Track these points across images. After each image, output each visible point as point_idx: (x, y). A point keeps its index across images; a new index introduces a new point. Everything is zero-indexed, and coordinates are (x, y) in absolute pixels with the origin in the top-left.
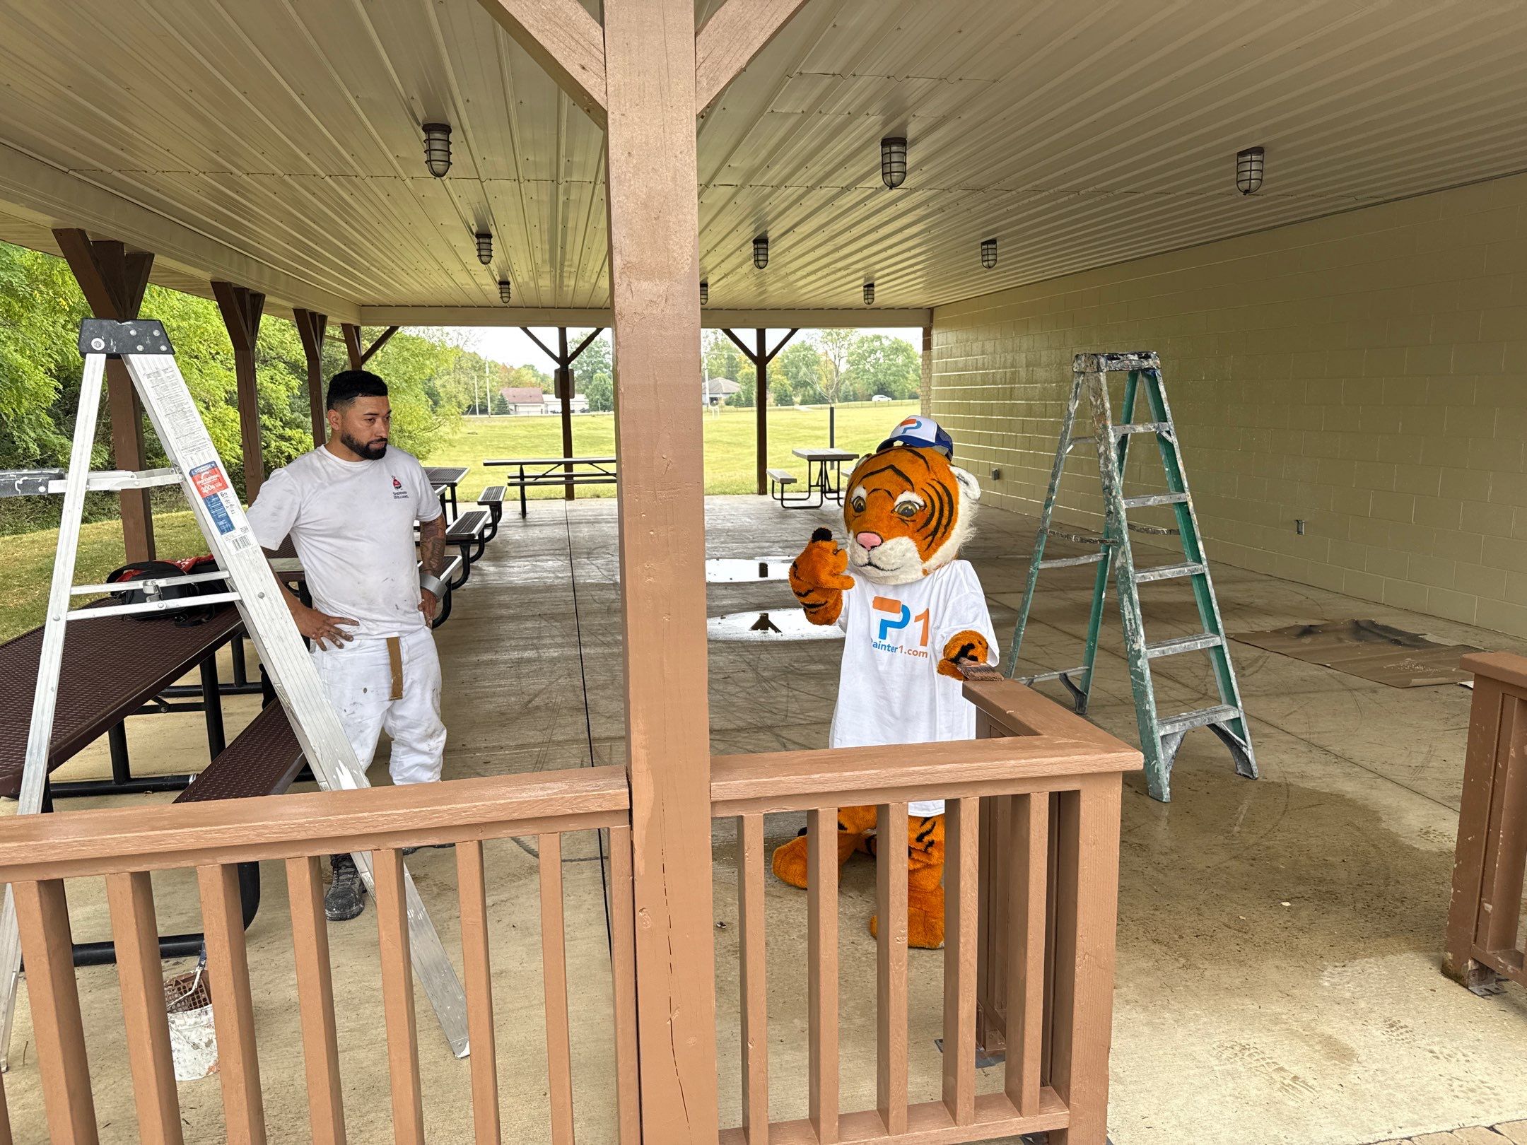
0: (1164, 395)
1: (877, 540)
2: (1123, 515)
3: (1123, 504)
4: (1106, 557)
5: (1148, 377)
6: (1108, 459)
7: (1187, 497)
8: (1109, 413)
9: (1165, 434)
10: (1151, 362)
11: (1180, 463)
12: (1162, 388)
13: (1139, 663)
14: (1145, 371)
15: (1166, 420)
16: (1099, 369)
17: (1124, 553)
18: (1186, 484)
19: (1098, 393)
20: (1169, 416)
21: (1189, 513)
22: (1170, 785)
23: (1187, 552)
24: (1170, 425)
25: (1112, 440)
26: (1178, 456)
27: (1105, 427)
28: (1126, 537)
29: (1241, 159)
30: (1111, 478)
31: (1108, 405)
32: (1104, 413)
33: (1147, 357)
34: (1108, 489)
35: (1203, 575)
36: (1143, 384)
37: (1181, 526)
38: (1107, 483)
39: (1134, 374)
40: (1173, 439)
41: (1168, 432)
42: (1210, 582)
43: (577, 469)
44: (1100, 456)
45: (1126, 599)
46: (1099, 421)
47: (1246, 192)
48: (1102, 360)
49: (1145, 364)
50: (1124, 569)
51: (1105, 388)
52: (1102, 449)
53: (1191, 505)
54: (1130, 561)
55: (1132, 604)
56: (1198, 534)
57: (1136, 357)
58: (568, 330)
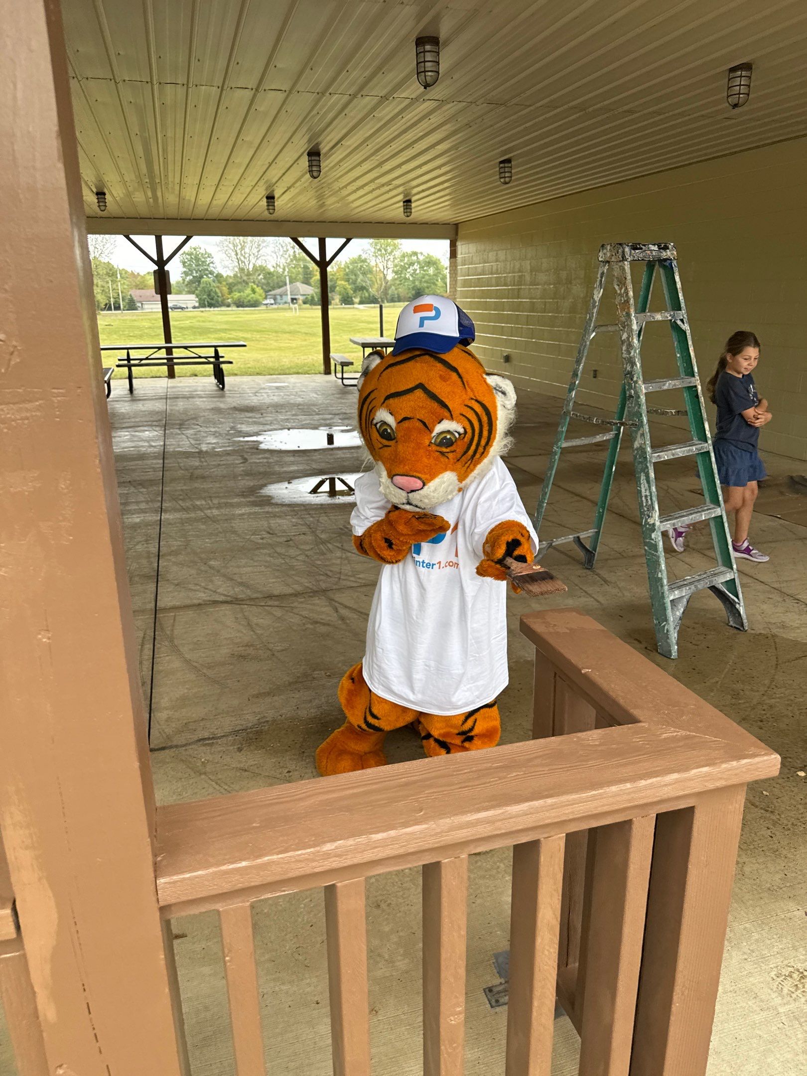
0: (679, 285)
1: (419, 484)
2: (643, 398)
3: (643, 389)
4: (617, 435)
5: (665, 267)
6: (630, 346)
7: (697, 381)
8: (632, 301)
9: (679, 322)
10: (669, 253)
11: (691, 349)
12: (677, 278)
13: (653, 536)
14: (662, 262)
15: (680, 309)
16: (624, 259)
17: (643, 435)
18: (696, 369)
19: (622, 282)
20: (683, 305)
21: (697, 396)
22: (678, 644)
23: (694, 432)
24: (683, 313)
25: (635, 327)
26: (690, 343)
27: (628, 315)
28: (645, 420)
29: (732, 75)
30: (633, 364)
31: (631, 294)
32: (627, 301)
33: (666, 248)
34: (630, 374)
35: (708, 453)
36: (659, 272)
37: (688, 408)
38: (629, 368)
39: (651, 265)
40: (686, 327)
41: (682, 320)
42: (713, 459)
44: (623, 342)
45: (643, 477)
46: (623, 309)
48: (627, 249)
49: (665, 254)
50: (642, 450)
51: (629, 277)
52: (625, 336)
53: (699, 388)
54: (648, 442)
55: (648, 482)
56: (705, 416)
57: (656, 248)
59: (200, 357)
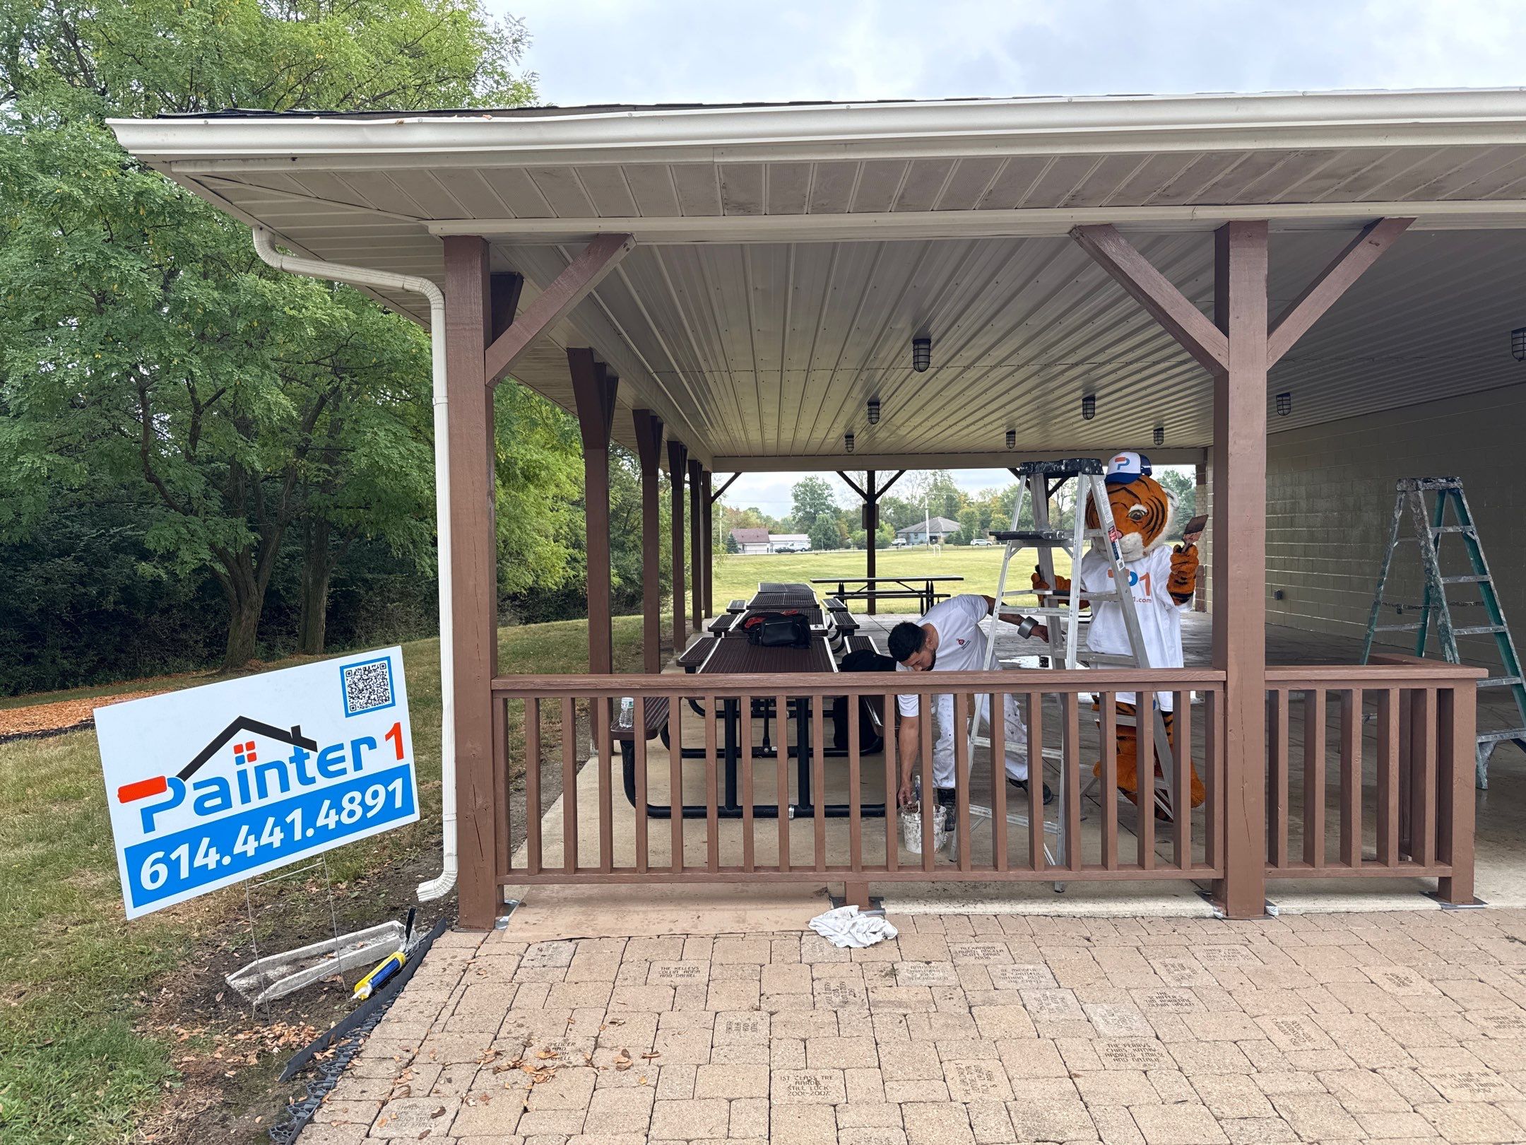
0: (1467, 507)
2: (1442, 588)
3: (1442, 581)
4: (1425, 625)
5: (1454, 494)
6: (1428, 550)
7: (1489, 578)
8: (1426, 518)
9: (1469, 534)
10: (1456, 484)
11: (1482, 554)
12: (1465, 502)
14: (1451, 491)
15: (1469, 524)
16: (1418, 489)
17: (1444, 614)
18: (1488, 569)
19: (1418, 505)
20: (1471, 521)
21: (1491, 590)
22: (1487, 778)
23: (1491, 618)
24: (1473, 527)
25: (1430, 536)
26: (1480, 549)
27: (1425, 528)
28: (1445, 603)
29: (1514, 336)
30: (1431, 563)
31: (1425, 513)
32: (1423, 518)
33: (1453, 481)
34: (1430, 571)
35: (1505, 633)
36: (1449, 498)
37: (1484, 599)
38: (1428, 566)
39: (1442, 493)
40: (1476, 537)
41: (1472, 533)
42: (1510, 638)
43: (880, 587)
44: (1422, 548)
45: (1447, 647)
46: (1419, 524)
47: (1521, 359)
48: (1420, 483)
49: (1452, 485)
50: (1445, 626)
51: (1423, 501)
52: (1423, 543)
53: (1492, 583)
54: (1449, 620)
55: (1451, 650)
56: (1499, 604)
57: (1444, 481)
58: (878, 473)
59: (913, 591)
